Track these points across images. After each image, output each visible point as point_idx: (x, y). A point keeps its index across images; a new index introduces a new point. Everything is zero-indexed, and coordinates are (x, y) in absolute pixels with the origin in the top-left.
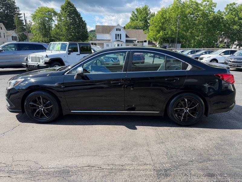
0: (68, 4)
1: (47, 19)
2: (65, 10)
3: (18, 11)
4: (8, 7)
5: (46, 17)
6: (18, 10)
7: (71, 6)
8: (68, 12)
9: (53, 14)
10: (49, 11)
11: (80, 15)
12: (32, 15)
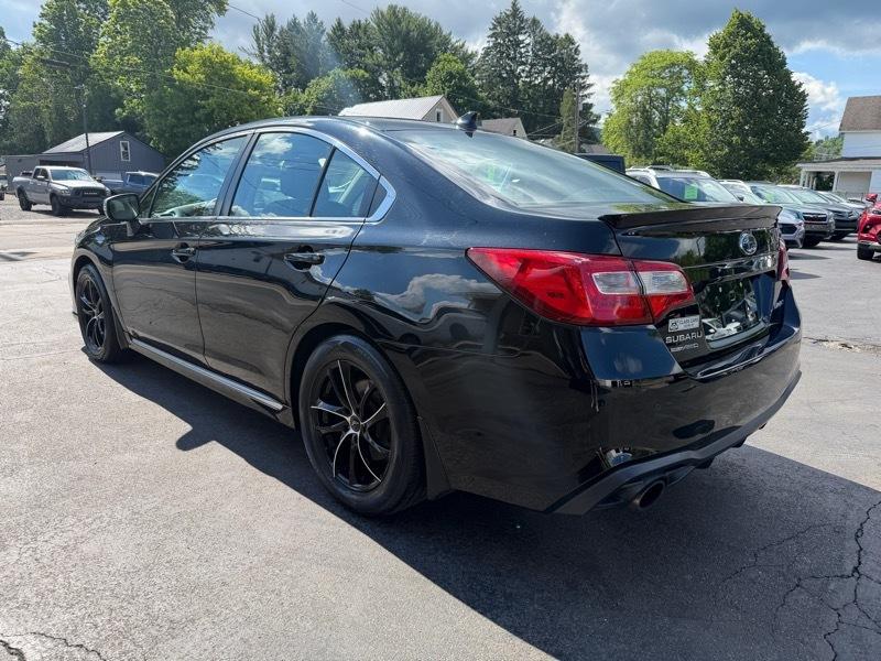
0: (738, 28)
1: (662, 92)
2: (721, 52)
3: (583, 78)
4: (557, 68)
5: (661, 86)
6: (582, 74)
7: (749, 34)
8: (733, 58)
9: (685, 72)
10: (673, 65)
11: (784, 63)
12: (614, 85)
